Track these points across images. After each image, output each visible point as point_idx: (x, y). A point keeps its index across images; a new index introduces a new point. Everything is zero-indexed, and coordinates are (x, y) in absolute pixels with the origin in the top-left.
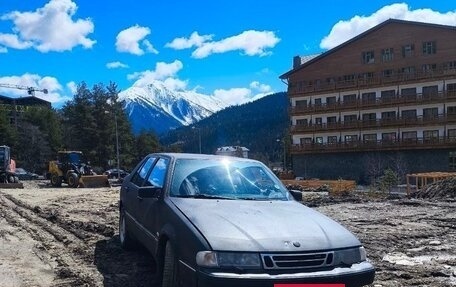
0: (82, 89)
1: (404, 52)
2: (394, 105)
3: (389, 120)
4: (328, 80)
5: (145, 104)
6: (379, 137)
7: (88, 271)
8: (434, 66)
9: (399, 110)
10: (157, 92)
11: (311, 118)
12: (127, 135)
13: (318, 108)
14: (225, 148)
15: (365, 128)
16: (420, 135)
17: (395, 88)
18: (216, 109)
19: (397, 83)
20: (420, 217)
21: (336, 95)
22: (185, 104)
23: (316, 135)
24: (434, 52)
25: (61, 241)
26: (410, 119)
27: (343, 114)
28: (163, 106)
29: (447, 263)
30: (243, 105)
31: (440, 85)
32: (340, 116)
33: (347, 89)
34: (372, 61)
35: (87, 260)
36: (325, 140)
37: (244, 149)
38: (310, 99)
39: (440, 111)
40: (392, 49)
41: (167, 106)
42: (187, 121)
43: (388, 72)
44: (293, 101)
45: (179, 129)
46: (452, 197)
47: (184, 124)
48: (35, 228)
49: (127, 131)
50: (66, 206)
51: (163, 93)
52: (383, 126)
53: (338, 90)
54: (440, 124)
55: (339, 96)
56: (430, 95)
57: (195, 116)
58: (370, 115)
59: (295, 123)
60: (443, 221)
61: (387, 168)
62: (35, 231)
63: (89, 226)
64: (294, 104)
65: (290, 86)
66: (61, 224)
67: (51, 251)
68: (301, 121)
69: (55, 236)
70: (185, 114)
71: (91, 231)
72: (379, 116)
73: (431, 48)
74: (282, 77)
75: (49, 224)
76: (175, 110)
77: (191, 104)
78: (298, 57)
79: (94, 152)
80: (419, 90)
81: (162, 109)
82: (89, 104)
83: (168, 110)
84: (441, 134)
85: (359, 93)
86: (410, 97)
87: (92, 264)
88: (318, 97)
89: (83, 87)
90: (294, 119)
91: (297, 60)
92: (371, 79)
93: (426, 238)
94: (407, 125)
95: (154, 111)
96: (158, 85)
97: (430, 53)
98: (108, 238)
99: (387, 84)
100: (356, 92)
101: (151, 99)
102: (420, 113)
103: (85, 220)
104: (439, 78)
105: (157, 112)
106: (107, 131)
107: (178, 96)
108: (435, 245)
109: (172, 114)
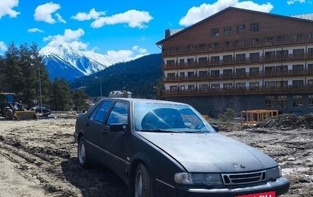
0: (12, 47)
1: (238, 29)
2: (231, 65)
3: (228, 75)
4: (189, 47)
5: (56, 59)
6: (222, 86)
7: (66, 186)
8: (257, 40)
9: (234, 68)
10: (65, 51)
11: (178, 72)
12: (45, 82)
13: (181, 66)
14: (116, 92)
15: (212, 80)
16: (247, 85)
17: (232, 54)
18: (108, 65)
19: (234, 50)
20: (275, 141)
21: (194, 57)
22: (86, 60)
23: (181, 84)
24: (258, 30)
25: (32, 162)
26: (241, 75)
27: (198, 70)
28: (70, 61)
29: (306, 173)
30: (128, 62)
31: (261, 52)
32: (197, 71)
33: (201, 53)
34: (218, 34)
35: (59, 177)
36: (187, 88)
37: (129, 93)
38: (177, 59)
39: (261, 69)
40: (230, 27)
41: (72, 61)
42: (88, 72)
43: (228, 43)
44: (166, 60)
45: (82, 78)
46: (285, 127)
47: (86, 74)
48: (7, 152)
49: (45, 79)
50: (21, 135)
51: (69, 52)
52: (224, 79)
53: (195, 54)
54: (260, 78)
55: (196, 58)
56: (254, 59)
57: (93, 69)
58: (216, 71)
59: (166, 75)
60: (291, 144)
61: (228, 107)
62: (8, 155)
63: (48, 151)
64: (166, 62)
65: (163, 50)
66: (25, 149)
67: (30, 171)
68: (171, 74)
69: (26, 159)
70: (87, 67)
71: (51, 154)
72: (221, 72)
73: (255, 27)
74: (158, 44)
75: (16, 149)
76: (79, 64)
77: (91, 60)
78: (168, 30)
79: (21, 94)
80: (248, 56)
81: (69, 63)
82: (17, 58)
83: (74, 64)
84: (261, 84)
85: (209, 56)
86: (241, 60)
87: (65, 180)
88: (182, 58)
89: (12, 46)
90: (166, 73)
91: (168, 32)
92: (217, 47)
93: (284, 155)
94: (239, 79)
95: (63, 64)
96: (65, 45)
97: (254, 31)
98: (66, 160)
99: (226, 51)
100: (207, 56)
101: (61, 55)
102: (247, 70)
103: (42, 145)
104: (260, 48)
105: (65, 65)
106: (30, 78)
107: (81, 54)
108: (291, 160)
109: (76, 67)
